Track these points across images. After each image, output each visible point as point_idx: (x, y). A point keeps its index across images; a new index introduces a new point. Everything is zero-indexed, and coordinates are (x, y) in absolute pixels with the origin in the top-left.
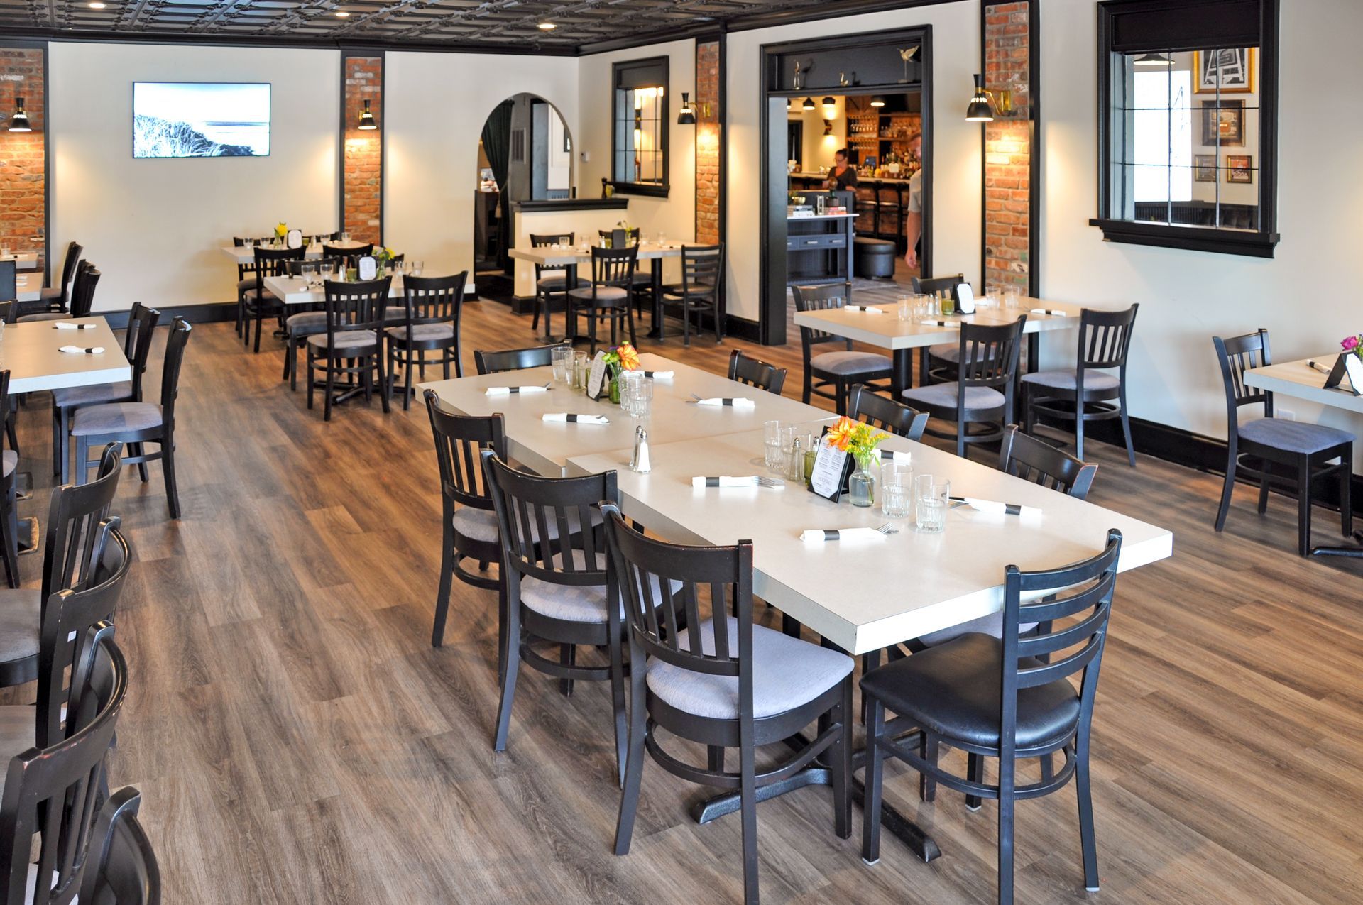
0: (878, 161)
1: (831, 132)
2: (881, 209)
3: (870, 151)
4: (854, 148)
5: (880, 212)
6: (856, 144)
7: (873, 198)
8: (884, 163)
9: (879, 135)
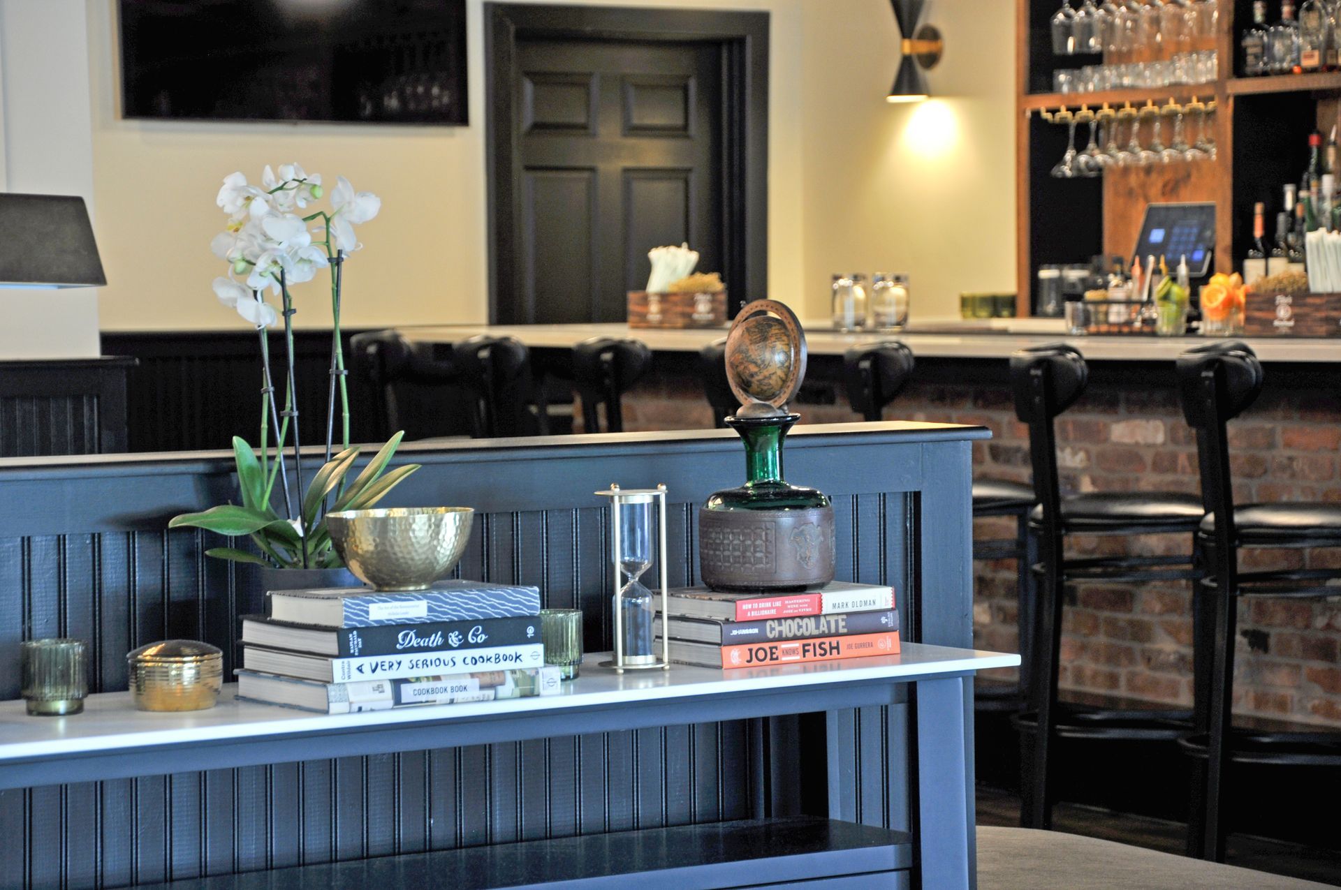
0: (1223, 234)
1: (930, 76)
2: (1246, 559)
3: (1180, 177)
4: (1071, 163)
5: (1236, 583)
6: (1083, 136)
7: (1192, 481)
8: (1269, 248)
9: (1238, 66)
